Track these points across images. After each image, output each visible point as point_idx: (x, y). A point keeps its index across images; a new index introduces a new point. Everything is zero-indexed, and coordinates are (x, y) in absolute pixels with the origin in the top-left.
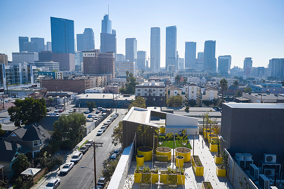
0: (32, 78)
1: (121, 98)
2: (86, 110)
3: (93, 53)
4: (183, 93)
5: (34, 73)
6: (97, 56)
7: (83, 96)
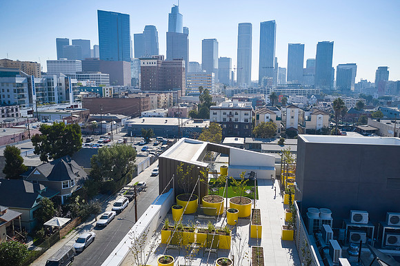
0: (71, 95)
1: (191, 124)
2: (141, 140)
3: (154, 61)
4: (278, 119)
5: (74, 89)
6: (160, 65)
7: (137, 121)
